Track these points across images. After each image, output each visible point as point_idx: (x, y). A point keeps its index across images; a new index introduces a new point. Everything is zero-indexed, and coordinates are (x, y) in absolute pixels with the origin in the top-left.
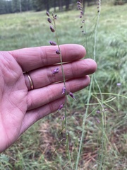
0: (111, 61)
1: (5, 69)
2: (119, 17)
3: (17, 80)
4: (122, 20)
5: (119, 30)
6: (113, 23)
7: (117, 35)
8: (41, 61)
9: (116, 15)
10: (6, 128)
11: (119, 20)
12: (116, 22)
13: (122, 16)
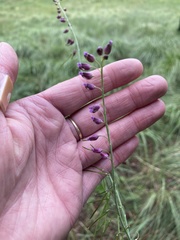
0: (27, 83)
1: (42, 119)
2: (13, 9)
3: (61, 129)
4: (19, 15)
5: (21, 31)
6: (7, 18)
7: (21, 38)
8: (84, 96)
9: (8, 7)
10: (64, 201)
11: (15, 15)
12: (11, 16)
13: (17, 8)
